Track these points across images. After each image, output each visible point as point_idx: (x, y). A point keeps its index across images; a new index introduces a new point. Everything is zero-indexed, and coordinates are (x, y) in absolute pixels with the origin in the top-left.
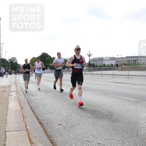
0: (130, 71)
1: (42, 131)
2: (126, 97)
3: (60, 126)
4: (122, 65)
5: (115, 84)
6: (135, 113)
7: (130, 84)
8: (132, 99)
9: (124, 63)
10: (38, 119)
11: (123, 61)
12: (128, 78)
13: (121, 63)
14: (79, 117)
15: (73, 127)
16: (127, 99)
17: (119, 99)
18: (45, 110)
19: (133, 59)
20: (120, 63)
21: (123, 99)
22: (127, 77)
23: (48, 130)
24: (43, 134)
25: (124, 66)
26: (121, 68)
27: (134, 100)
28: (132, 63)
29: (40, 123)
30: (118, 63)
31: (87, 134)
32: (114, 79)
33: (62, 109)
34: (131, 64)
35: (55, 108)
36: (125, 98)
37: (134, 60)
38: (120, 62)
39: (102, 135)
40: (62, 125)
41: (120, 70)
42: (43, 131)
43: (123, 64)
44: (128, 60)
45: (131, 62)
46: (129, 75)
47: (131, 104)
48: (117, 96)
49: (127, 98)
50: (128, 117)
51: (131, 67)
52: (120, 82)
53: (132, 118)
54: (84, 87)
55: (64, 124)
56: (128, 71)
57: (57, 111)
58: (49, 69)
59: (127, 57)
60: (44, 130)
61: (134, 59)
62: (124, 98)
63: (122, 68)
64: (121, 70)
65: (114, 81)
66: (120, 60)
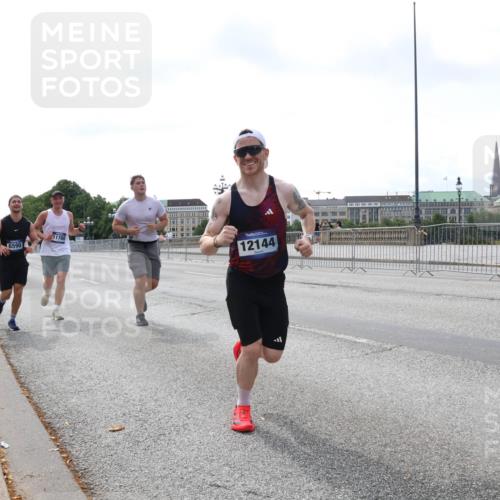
0: (358, 244)
1: (53, 457)
2: (345, 334)
3: (120, 436)
4: (331, 227)
5: (307, 289)
6: (372, 386)
7: (357, 287)
8: (364, 341)
9: (338, 217)
10: (40, 414)
11: (334, 213)
12: (351, 269)
13: (329, 218)
14: (185, 404)
15: (162, 437)
16: (346, 341)
17: (322, 339)
18: (67, 379)
19: (367, 205)
20: (325, 218)
21: (334, 338)
22: (349, 264)
23: (76, 450)
24: (57, 464)
25: (339, 228)
26: (328, 234)
27: (372, 342)
28: (364, 217)
29: (48, 426)
30: (320, 218)
31: (212, 461)
32: (306, 271)
33: (125, 378)
34: (361, 221)
35: (100, 373)
36: (342, 336)
37: (372, 208)
38: (324, 214)
39: (263, 462)
40: (126, 431)
41: (324, 244)
42: (58, 453)
43: (334, 221)
44: (352, 209)
45: (361, 214)
46: (353, 260)
47: (358, 357)
48: (312, 330)
49: (347, 337)
50: (349, 401)
51: (360, 233)
52: (323, 282)
53: (361, 404)
54: (204, 301)
55: (131, 427)
56: (352, 244)
57: (109, 382)
58: (82, 238)
59: (348, 199)
60: (61, 453)
61: (373, 205)
62: (338, 336)
63: (334, 236)
64: (329, 244)
65: (306, 278)
66: (324, 208)
